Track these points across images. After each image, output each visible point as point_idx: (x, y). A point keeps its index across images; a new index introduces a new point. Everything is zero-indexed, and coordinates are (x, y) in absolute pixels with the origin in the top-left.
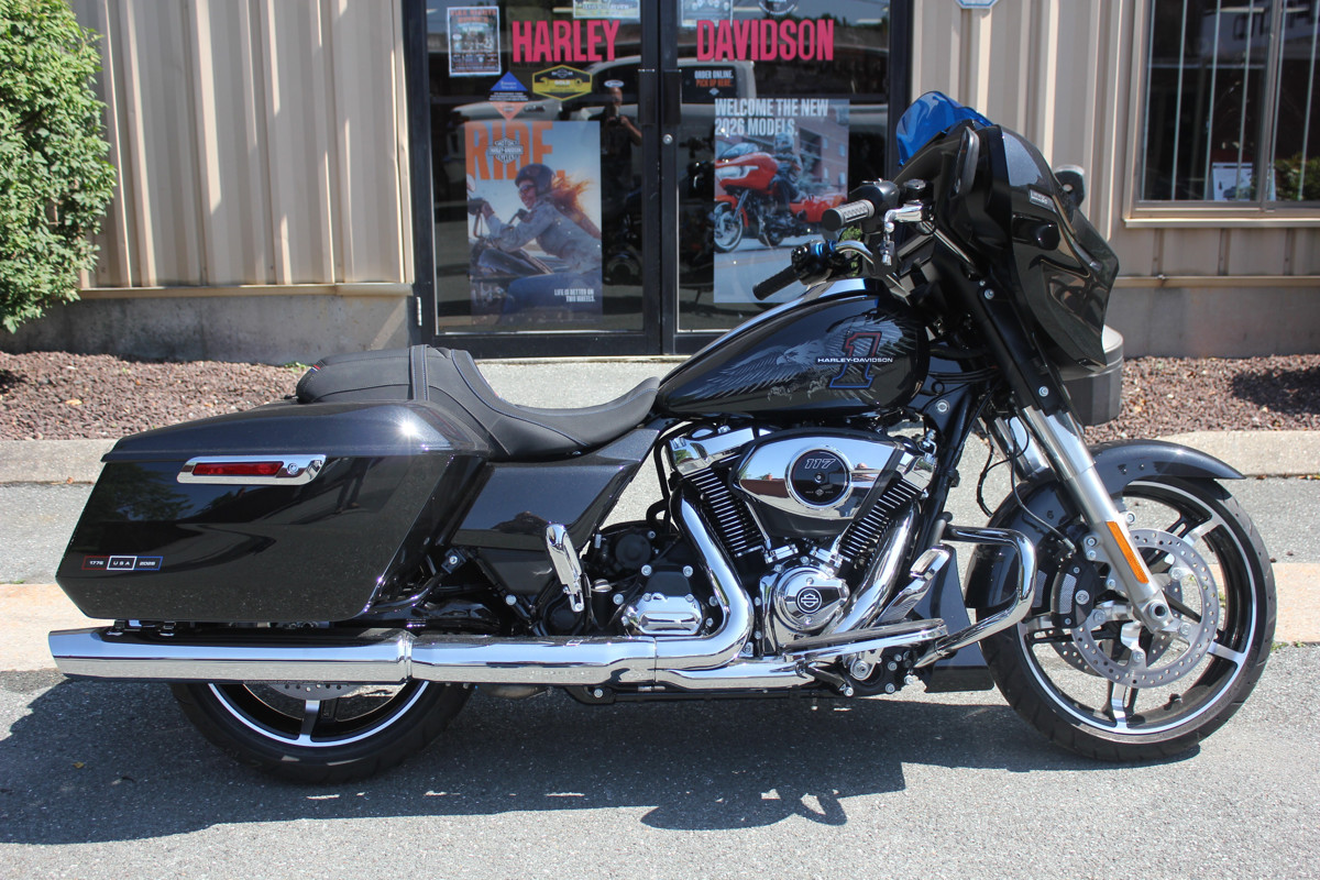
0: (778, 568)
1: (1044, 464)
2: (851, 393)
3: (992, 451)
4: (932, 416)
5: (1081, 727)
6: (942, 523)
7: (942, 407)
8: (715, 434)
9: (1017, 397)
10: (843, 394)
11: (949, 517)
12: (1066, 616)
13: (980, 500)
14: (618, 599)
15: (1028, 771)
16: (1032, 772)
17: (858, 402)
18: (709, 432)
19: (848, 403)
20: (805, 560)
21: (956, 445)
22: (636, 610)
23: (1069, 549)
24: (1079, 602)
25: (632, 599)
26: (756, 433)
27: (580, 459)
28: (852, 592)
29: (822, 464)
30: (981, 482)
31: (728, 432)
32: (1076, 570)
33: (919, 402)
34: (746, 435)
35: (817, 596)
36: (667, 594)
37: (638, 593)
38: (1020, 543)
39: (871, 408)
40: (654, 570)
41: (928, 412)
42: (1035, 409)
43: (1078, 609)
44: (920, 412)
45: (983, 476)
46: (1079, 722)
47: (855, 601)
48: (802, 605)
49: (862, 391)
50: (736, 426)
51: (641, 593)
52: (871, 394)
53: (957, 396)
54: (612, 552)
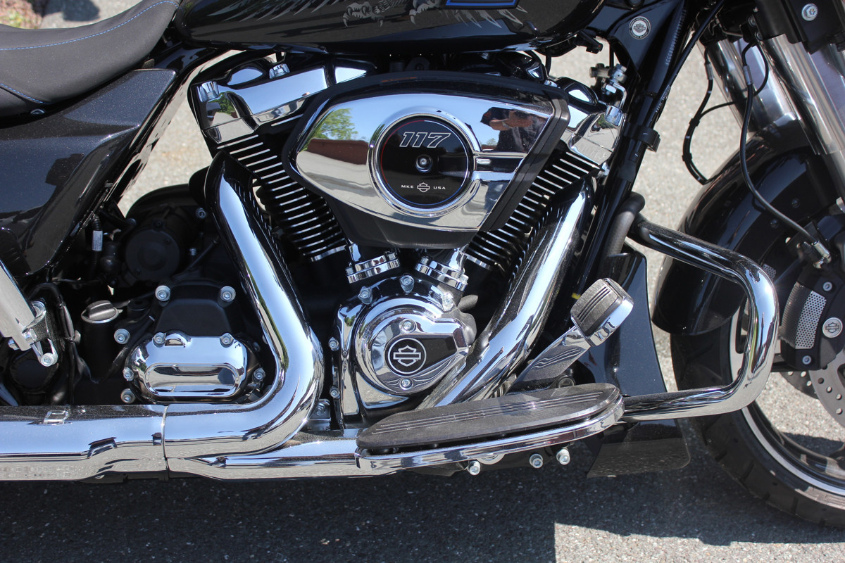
0: (365, 294)
1: (789, 113)
2: (484, 15)
3: (710, 87)
4: (622, 40)
5: (809, 494)
6: (627, 218)
7: (639, 28)
8: (265, 79)
9: (761, 17)
10: (469, 16)
11: (639, 201)
12: (805, 352)
13: (687, 158)
14: (121, 336)
15: (727, 543)
16: (734, 545)
17: (499, 28)
18: (255, 74)
19: (479, 30)
20: (407, 281)
21: (657, 91)
22: (146, 355)
23: (819, 256)
24: (825, 332)
25: (141, 338)
26: (330, 76)
27: (43, 122)
28: (480, 330)
29: (428, 141)
30: (690, 132)
31: (286, 75)
32: (827, 286)
33: (604, 18)
34: (315, 81)
35: (420, 349)
36: (190, 332)
37: (147, 331)
38: (752, 280)
39: (521, 38)
40: (174, 295)
41: (617, 35)
43: (824, 344)
44: (604, 35)
45: (694, 123)
46: (805, 485)
47: (485, 343)
48: (395, 362)
49: (502, 12)
50: (297, 65)
51: (151, 331)
52: (519, 15)
53: (661, 11)
54: (121, 256)
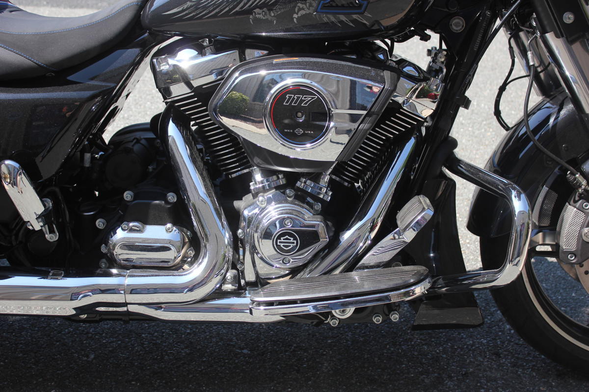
42: (557, 36)
